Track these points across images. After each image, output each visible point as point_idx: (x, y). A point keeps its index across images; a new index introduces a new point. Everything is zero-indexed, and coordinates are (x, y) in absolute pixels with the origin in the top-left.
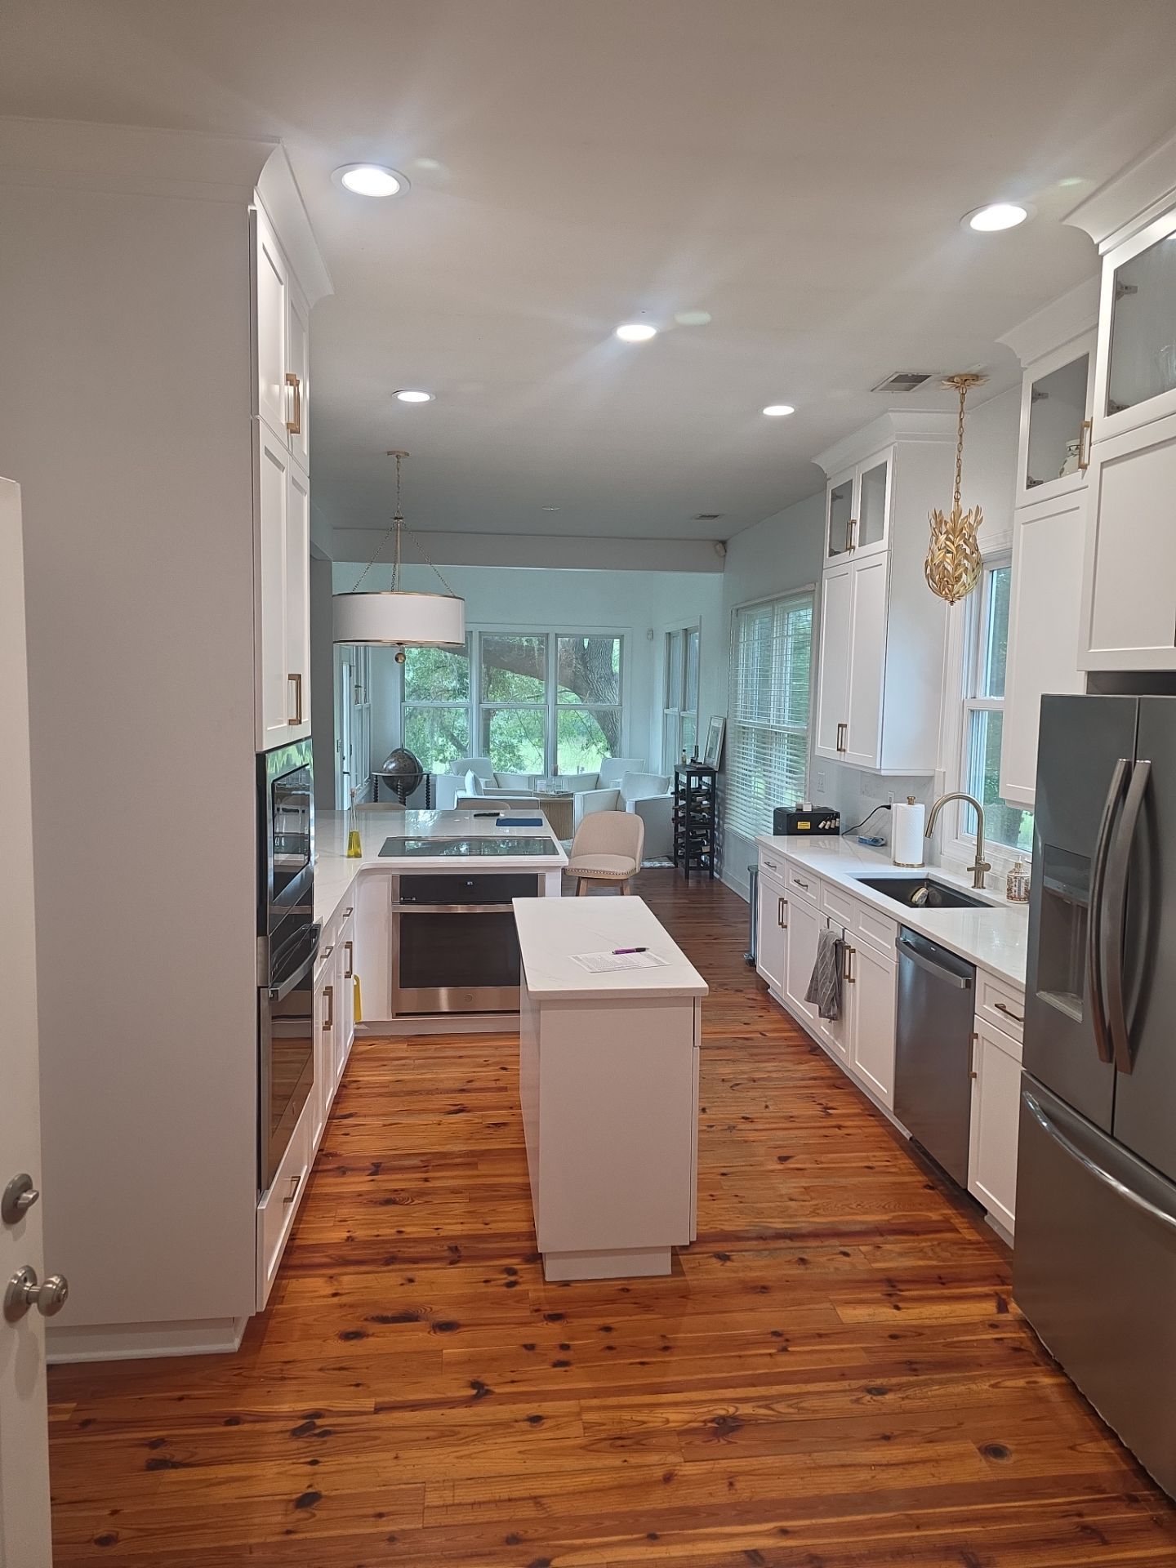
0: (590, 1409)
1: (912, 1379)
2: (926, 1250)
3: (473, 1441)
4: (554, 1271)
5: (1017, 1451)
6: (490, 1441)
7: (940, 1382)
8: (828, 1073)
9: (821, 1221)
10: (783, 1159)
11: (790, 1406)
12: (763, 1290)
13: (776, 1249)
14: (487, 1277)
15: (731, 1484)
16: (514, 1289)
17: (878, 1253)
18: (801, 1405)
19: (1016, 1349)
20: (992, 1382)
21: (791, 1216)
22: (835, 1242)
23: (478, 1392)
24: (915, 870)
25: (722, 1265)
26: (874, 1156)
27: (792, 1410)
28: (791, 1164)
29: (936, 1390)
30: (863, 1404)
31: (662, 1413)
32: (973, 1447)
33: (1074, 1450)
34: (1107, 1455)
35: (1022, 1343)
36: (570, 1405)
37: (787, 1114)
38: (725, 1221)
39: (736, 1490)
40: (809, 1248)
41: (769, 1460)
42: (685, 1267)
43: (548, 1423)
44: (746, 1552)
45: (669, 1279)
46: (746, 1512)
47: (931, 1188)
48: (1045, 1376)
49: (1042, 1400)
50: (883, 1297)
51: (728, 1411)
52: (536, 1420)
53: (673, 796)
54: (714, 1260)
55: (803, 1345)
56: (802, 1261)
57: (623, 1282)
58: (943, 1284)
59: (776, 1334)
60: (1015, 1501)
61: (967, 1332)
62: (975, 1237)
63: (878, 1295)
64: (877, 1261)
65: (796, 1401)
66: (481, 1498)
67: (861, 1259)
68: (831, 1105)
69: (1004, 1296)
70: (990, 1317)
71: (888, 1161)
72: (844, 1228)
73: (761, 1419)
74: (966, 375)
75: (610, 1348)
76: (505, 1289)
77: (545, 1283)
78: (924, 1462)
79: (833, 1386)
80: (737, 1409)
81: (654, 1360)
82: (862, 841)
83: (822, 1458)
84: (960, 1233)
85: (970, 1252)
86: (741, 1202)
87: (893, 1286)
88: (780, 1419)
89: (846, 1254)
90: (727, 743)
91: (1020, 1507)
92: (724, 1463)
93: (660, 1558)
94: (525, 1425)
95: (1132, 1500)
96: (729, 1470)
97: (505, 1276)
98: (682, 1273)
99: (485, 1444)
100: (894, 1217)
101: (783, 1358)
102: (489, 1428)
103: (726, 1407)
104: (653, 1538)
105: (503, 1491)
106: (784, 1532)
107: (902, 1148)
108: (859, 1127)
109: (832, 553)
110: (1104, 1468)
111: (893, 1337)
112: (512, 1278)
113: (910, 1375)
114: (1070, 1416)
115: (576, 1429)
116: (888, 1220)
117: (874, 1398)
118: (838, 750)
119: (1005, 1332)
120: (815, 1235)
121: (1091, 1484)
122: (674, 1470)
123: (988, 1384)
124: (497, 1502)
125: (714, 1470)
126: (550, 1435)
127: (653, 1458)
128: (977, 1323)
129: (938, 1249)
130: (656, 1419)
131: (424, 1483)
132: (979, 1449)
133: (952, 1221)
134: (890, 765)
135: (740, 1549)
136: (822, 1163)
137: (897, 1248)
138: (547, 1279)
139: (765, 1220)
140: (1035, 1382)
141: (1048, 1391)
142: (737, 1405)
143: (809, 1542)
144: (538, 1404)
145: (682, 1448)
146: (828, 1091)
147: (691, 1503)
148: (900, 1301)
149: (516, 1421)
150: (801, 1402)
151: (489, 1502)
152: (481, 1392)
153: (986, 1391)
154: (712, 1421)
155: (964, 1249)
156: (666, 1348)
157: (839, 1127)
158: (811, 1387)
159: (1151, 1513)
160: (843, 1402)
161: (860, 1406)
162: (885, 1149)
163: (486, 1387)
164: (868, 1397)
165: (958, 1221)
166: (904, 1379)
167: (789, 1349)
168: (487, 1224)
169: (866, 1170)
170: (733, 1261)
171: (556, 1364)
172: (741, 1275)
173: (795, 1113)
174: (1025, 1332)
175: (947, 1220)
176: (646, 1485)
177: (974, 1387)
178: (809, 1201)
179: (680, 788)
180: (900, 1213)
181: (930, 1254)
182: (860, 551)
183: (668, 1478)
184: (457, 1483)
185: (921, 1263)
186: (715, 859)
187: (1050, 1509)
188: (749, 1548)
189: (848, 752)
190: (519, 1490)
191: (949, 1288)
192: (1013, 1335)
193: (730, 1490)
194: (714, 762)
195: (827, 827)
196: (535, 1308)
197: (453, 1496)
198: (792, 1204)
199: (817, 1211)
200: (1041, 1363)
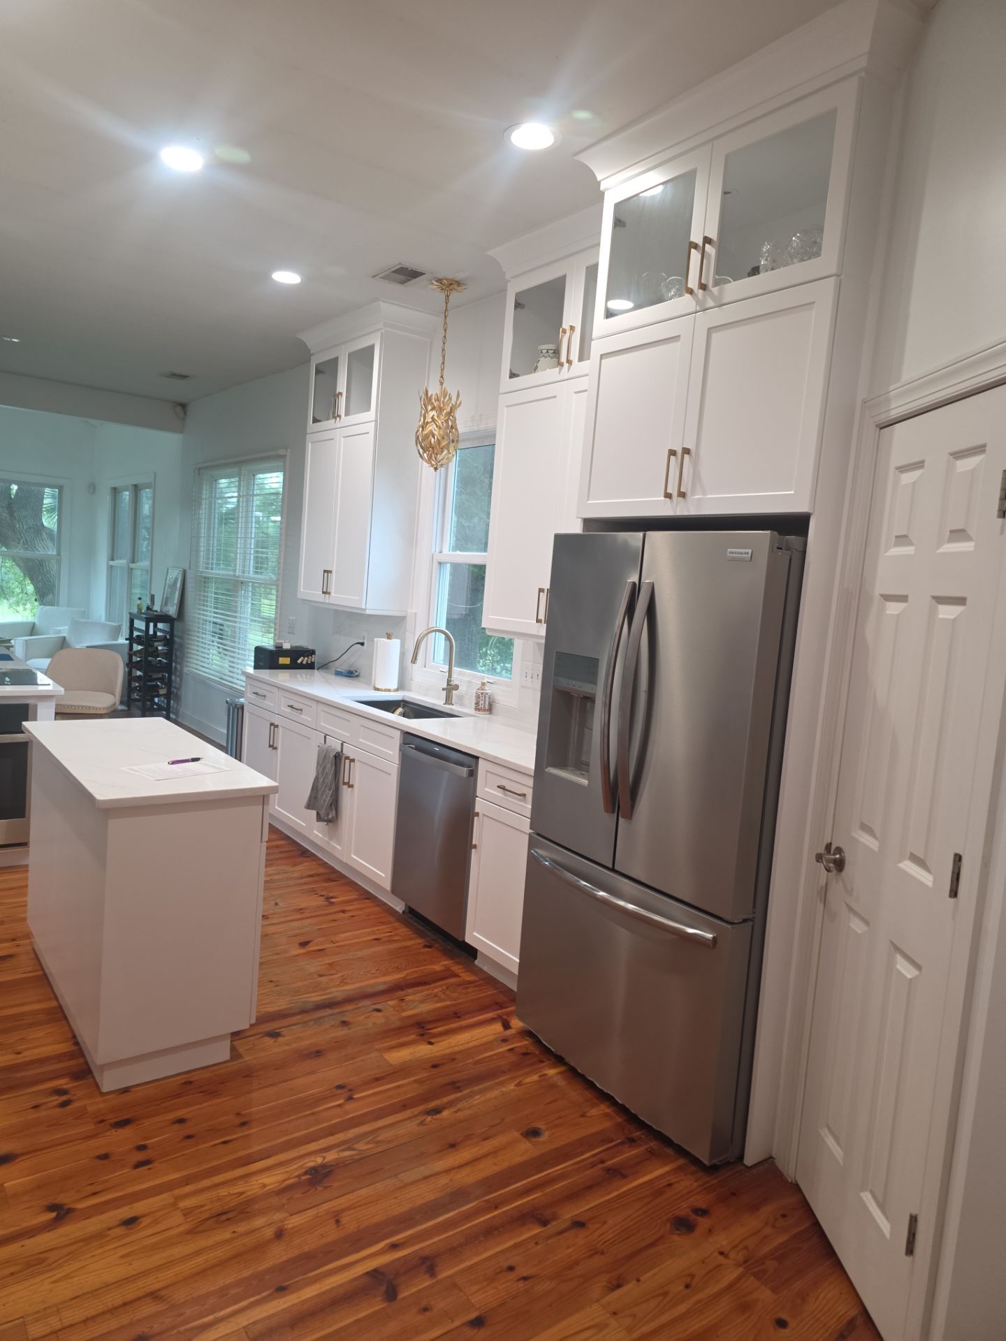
0: (186, 1196)
1: (459, 1095)
2: (440, 994)
3: (66, 1262)
4: (109, 1082)
5: (547, 1129)
6: (87, 1256)
7: (480, 1092)
8: (321, 870)
9: (350, 988)
10: (304, 944)
11: (368, 1143)
12: (318, 1054)
13: (320, 1018)
14: (35, 1103)
15: (338, 1221)
16: (69, 1107)
17: (404, 1004)
18: (377, 1139)
19: (526, 1054)
20: (516, 1082)
21: (323, 989)
22: (367, 1002)
23: (58, 1215)
24: (392, 694)
25: (274, 1042)
26: (378, 930)
27: (370, 1146)
28: (311, 948)
29: (478, 1099)
30: (426, 1125)
31: (257, 1181)
32: (516, 1134)
33: (586, 1117)
34: (606, 1115)
35: (527, 1048)
36: (166, 1198)
37: (296, 907)
38: (267, 1004)
39: (343, 1225)
40: (347, 1011)
41: (363, 1192)
42: (241, 1050)
43: (145, 1222)
44: (367, 1273)
45: (230, 1064)
46: (358, 1241)
47: (430, 947)
48: (550, 1068)
49: (553, 1086)
50: (419, 1037)
51: (316, 1162)
52: (130, 1222)
53: (128, 642)
54: (267, 1039)
55: (365, 1090)
56: (344, 1023)
57: (185, 1076)
58: (459, 1017)
59: (339, 1087)
60: (558, 1165)
61: (487, 1050)
62: (472, 978)
63: (413, 1037)
64: (404, 1010)
65: (371, 1137)
66: (91, 1313)
67: (390, 1011)
68: (331, 895)
69: (505, 1017)
70: (500, 1035)
71: (390, 932)
72: (371, 990)
73: (347, 1160)
74: (451, 280)
75: (189, 1137)
76: (59, 1110)
77: (102, 1094)
78: (486, 1156)
79: (399, 1116)
80: (324, 1158)
81: (235, 1136)
82: (338, 674)
83: (408, 1177)
84: (460, 977)
85: (472, 989)
86: (277, 986)
87: (423, 1027)
88: (363, 1156)
89: (379, 1010)
90: (186, 591)
91: (562, 1169)
92: (325, 1207)
93: (293, 1305)
94: (120, 1231)
95: (632, 1141)
96: (333, 1209)
97: (57, 1097)
98: (240, 1056)
99: (80, 1260)
100: (407, 975)
101: (349, 1106)
102: (81, 1244)
103: (313, 1159)
104: (282, 1290)
105: (114, 1298)
106: (394, 1247)
107: (398, 920)
108: (360, 909)
109: (315, 421)
110: (607, 1124)
111: (435, 1066)
112: (64, 1098)
113: (456, 1093)
114: (575, 1093)
115: (177, 1218)
116: (404, 977)
117: (434, 1117)
118: (323, 593)
119: (513, 1043)
120: (349, 1000)
121: (603, 1138)
122: (283, 1225)
123: (513, 1084)
124: (113, 1311)
125: (319, 1215)
126: (150, 1231)
127: (259, 1222)
128: (492, 1041)
129: (448, 992)
130: (254, 1187)
131: (22, 1317)
132: (522, 1134)
133: (452, 969)
134: (373, 605)
135: (361, 1273)
136: (338, 942)
137: (418, 996)
138: (105, 1089)
139: (302, 996)
140: (545, 1075)
141: (555, 1079)
142: (323, 1154)
143: (416, 1247)
144: (129, 1206)
145: (283, 1205)
146: (326, 884)
147: (306, 1249)
148: (431, 1038)
149: (110, 1229)
150: (376, 1137)
151: (103, 1313)
152: (62, 1213)
153: (514, 1090)
154: (306, 1173)
155: (466, 988)
156: (243, 1124)
157: (343, 912)
158: (381, 1123)
159: (645, 1147)
160: (412, 1126)
161: (424, 1127)
162: (383, 923)
163: (66, 1207)
164: (429, 1118)
165: (456, 969)
166: (452, 1097)
167: (355, 1097)
168: (19, 1053)
169: (376, 941)
170: (283, 1036)
171: (138, 1165)
172: (294, 1046)
173: (303, 906)
174: (526, 1040)
175: (447, 969)
176: (260, 1248)
177: (504, 1089)
178: (336, 974)
179: (136, 633)
180: (412, 970)
181: (443, 996)
182: (345, 420)
183: (279, 1235)
184: (60, 1307)
185: (439, 1005)
186: (172, 702)
187: (581, 1164)
188: (369, 1270)
189: (333, 594)
190: (132, 1291)
191: (465, 1020)
192: (520, 1044)
193: (338, 1226)
194: (172, 610)
195: (304, 662)
196: (99, 1119)
197: (60, 1320)
198: (323, 979)
199: (345, 981)
200: (545, 1060)
